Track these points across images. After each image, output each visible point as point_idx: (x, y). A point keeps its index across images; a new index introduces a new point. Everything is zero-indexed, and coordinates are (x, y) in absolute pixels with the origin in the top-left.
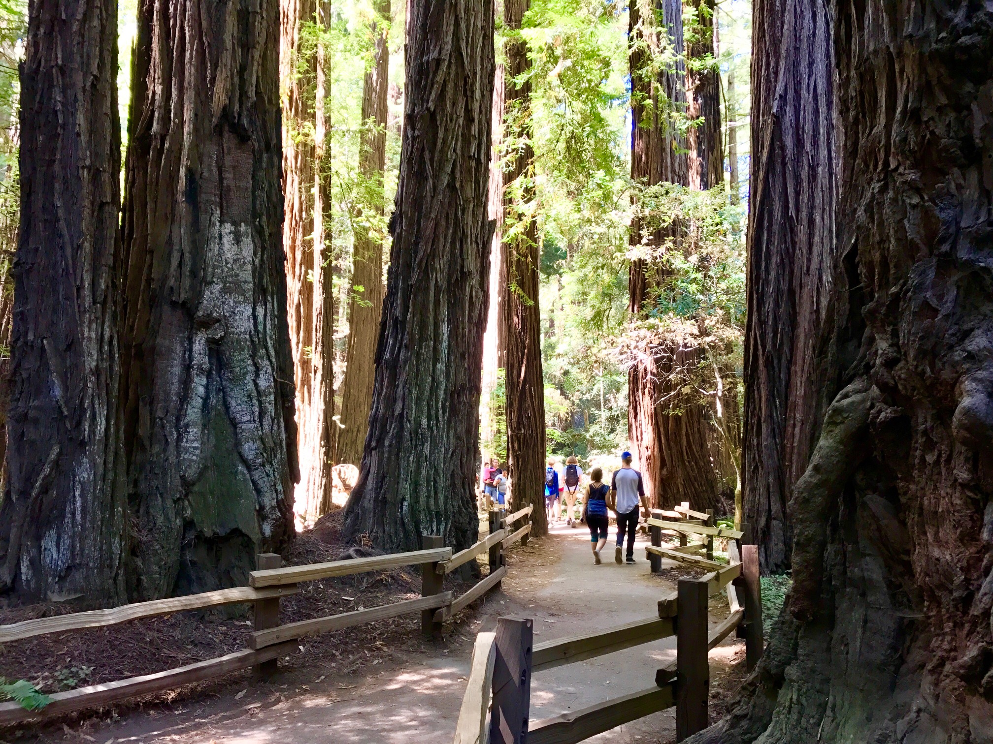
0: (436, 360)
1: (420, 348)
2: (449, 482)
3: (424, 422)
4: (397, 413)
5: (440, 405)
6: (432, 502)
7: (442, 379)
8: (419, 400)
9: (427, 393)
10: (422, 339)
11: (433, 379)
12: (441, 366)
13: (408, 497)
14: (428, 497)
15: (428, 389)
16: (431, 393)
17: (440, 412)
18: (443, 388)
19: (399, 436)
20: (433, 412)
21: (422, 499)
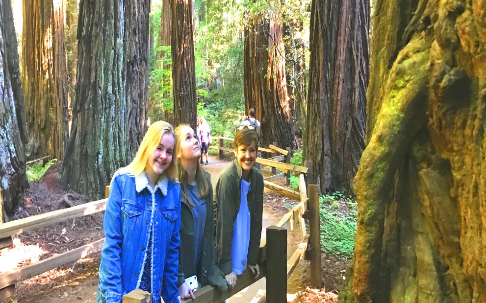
0: (116, 36)
1: (105, 25)
2: (128, 138)
3: (110, 89)
4: (92, 81)
5: (120, 75)
6: (118, 154)
7: (121, 51)
8: (106, 69)
9: (111, 64)
10: (107, 18)
11: (115, 51)
12: (120, 41)
13: (101, 151)
14: (115, 150)
15: (111, 60)
16: (114, 65)
17: (121, 80)
18: (122, 59)
19: (94, 101)
20: (116, 80)
21: (111, 152)
